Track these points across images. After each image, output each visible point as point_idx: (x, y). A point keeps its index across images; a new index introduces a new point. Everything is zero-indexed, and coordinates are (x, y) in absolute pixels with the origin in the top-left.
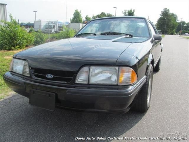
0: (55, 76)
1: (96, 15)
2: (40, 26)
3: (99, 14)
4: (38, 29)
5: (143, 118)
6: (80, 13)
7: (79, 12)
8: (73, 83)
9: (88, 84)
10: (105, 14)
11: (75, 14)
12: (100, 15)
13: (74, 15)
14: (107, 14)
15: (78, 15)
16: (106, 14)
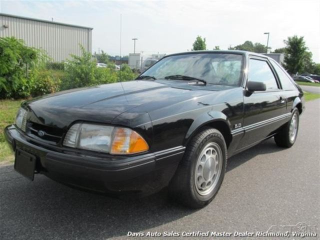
0: (47, 134)
1: (236, 46)
2: (137, 62)
3: (241, 44)
4: (133, 66)
5: (186, 217)
6: (204, 42)
7: (203, 40)
8: (61, 146)
9: (76, 149)
10: (252, 45)
11: (196, 43)
12: (243, 45)
13: (194, 45)
14: (256, 44)
15: (202, 45)
16: (254, 43)
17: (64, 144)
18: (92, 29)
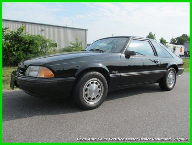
7: (154, 35)
10: (187, 36)
12: (181, 37)
17: (25, 75)
18: (87, 30)
